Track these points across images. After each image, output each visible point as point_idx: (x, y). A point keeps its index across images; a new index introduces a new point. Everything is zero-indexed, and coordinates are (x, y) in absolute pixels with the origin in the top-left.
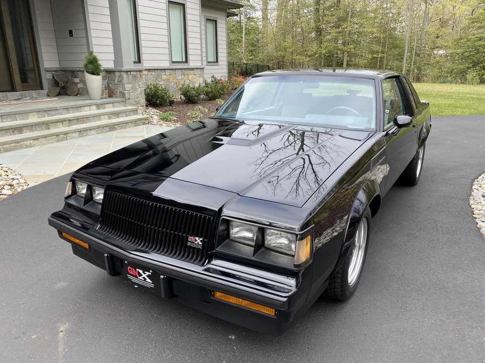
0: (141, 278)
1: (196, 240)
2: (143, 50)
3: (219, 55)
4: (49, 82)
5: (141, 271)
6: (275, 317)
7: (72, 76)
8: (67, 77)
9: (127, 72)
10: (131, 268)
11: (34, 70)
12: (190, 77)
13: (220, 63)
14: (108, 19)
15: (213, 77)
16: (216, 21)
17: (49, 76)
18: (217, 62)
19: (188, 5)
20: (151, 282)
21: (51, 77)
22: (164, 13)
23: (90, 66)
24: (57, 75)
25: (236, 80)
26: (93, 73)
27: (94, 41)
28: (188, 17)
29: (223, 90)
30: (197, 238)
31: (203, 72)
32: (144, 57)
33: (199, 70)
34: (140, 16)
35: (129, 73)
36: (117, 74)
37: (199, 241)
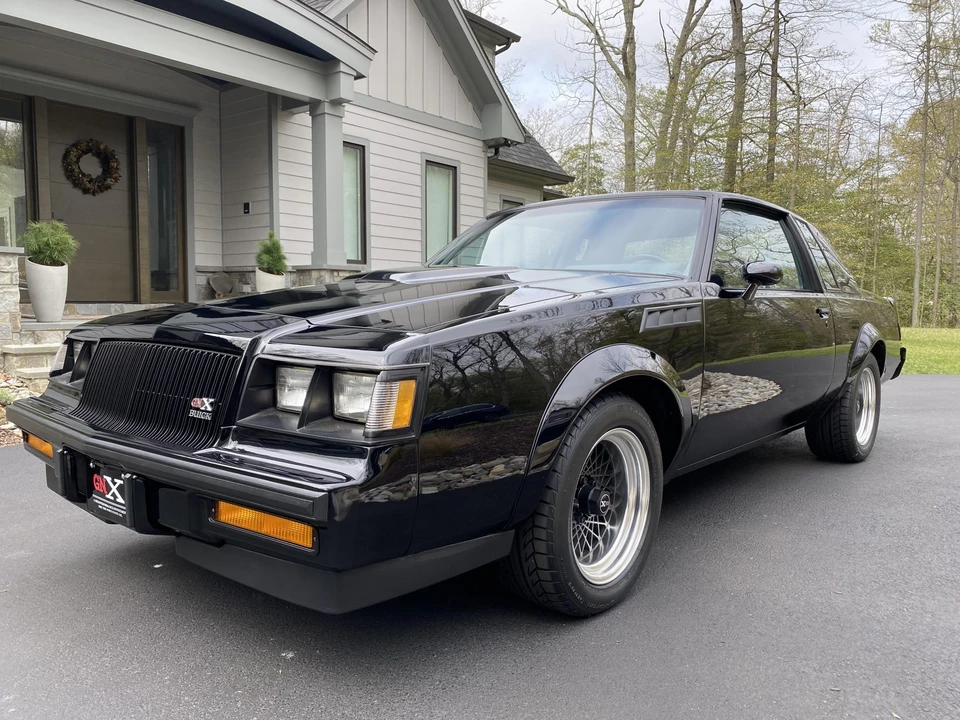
0: (109, 496)
1: (203, 404)
2: (372, 242)
4: (199, 291)
5: (109, 480)
6: (314, 553)
7: (240, 281)
8: (231, 283)
9: (332, 271)
10: (97, 477)
11: (177, 274)
14: (309, 185)
17: (202, 280)
19: (462, 170)
20: (123, 502)
21: (204, 282)
22: (418, 180)
23: (265, 257)
24: (215, 280)
26: (270, 271)
27: (283, 220)
28: (462, 189)
30: (205, 400)
32: (372, 253)
34: (371, 183)
35: (335, 274)
36: (315, 274)
37: (207, 404)
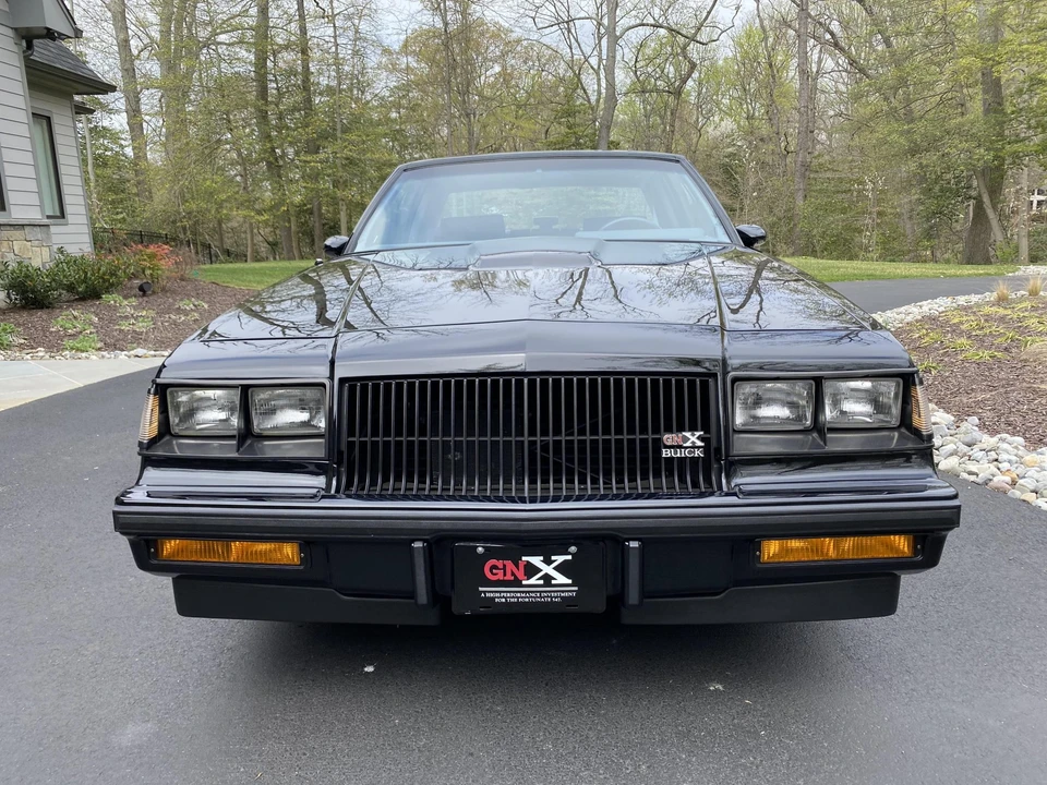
0: (533, 581)
1: (686, 439)
3: (67, 200)
5: (537, 561)
6: (920, 558)
10: (500, 564)
12: (17, 246)
13: (70, 218)
15: (61, 251)
16: (49, 118)
18: (63, 215)
20: (570, 581)
25: (141, 251)
29: (113, 274)
30: (688, 434)
31: (48, 234)
33: (38, 229)
37: (693, 439)
